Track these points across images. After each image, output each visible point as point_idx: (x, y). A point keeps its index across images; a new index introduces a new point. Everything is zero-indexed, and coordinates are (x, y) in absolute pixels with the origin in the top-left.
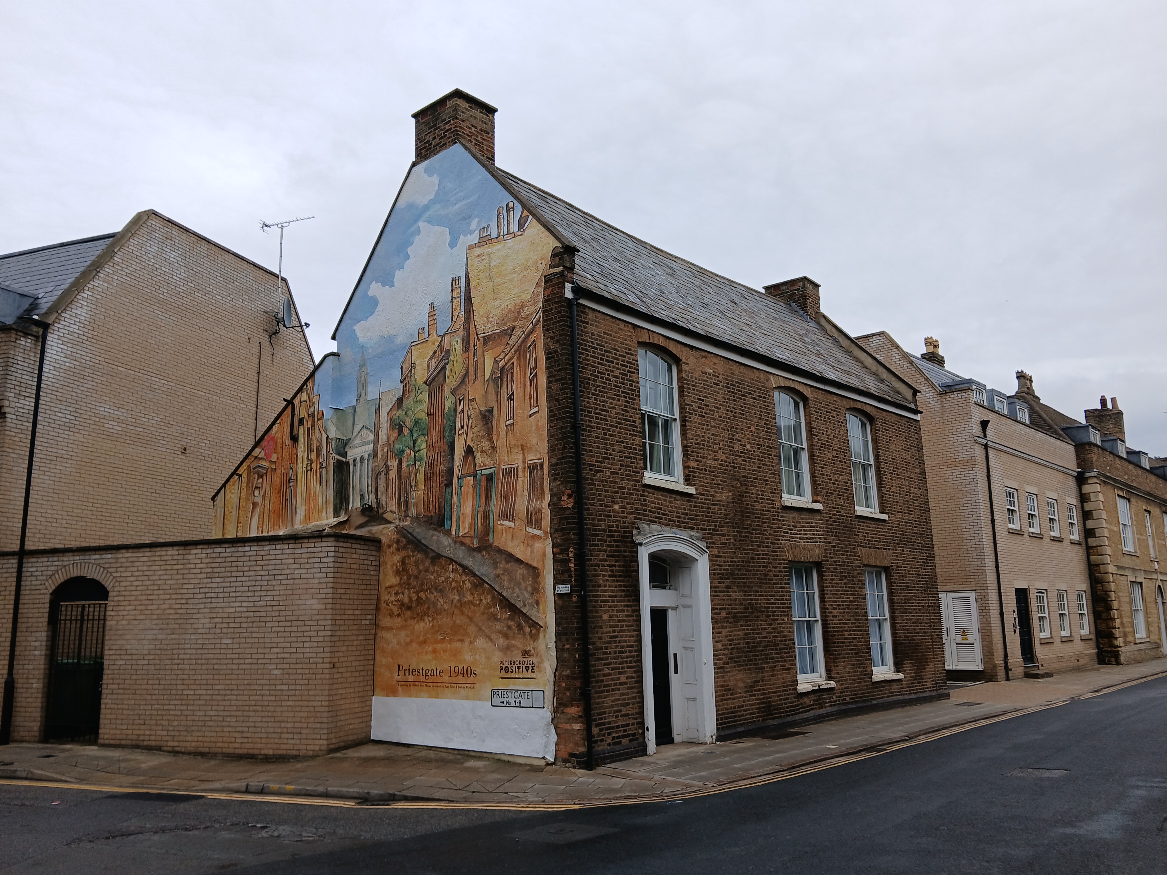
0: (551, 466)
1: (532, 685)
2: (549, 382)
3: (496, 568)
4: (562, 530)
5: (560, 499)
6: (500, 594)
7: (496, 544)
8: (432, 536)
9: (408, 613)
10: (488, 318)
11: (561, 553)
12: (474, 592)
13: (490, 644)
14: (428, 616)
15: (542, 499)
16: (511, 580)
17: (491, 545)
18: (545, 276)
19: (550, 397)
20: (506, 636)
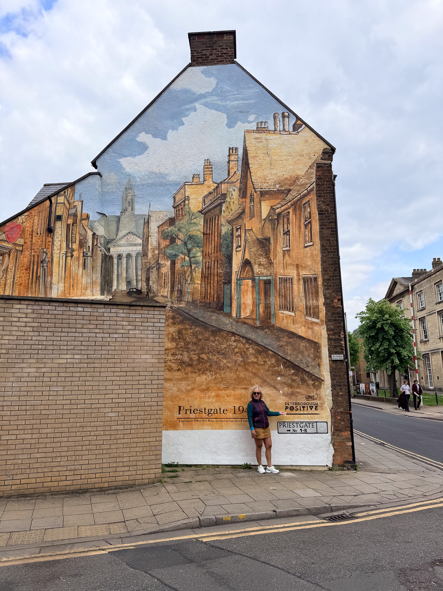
0: (324, 280)
1: (316, 418)
2: (321, 229)
3: (279, 341)
4: (335, 320)
5: (333, 301)
6: (284, 358)
7: (278, 325)
8: (211, 316)
9: (189, 369)
10: (265, 179)
11: (334, 334)
12: (258, 356)
13: (275, 391)
14: (211, 371)
15: (317, 300)
16: (294, 349)
17: (273, 326)
18: (317, 164)
19: (322, 238)
20: (290, 386)
